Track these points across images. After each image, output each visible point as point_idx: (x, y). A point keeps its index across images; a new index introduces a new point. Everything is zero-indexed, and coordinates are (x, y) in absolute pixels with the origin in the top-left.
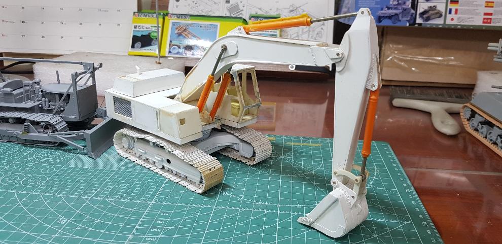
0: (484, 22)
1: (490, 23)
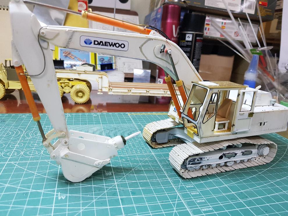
0: (221, 36)
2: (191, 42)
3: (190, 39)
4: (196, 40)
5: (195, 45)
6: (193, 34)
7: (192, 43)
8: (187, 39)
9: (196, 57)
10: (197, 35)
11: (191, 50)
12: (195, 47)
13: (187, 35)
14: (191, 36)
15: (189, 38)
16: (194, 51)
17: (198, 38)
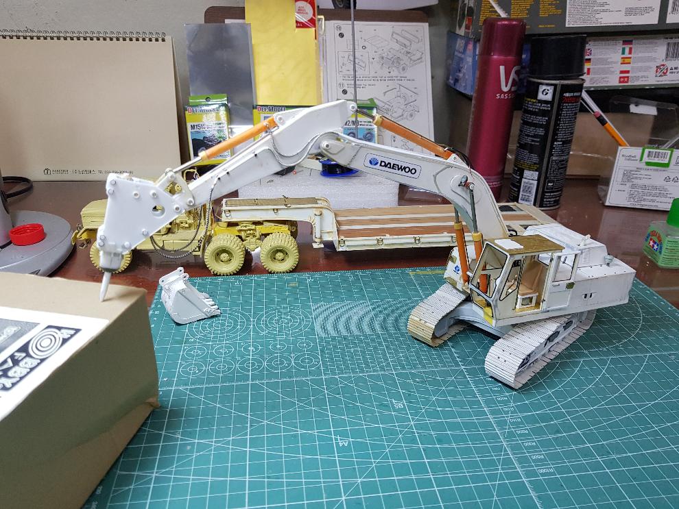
0: (620, 82)
1: (627, 82)
2: (551, 103)
3: (549, 97)
4: (562, 99)
5: (559, 109)
6: (555, 85)
7: (552, 107)
8: (541, 96)
9: (560, 136)
10: (566, 88)
11: (548, 122)
12: (558, 114)
13: (542, 88)
14: (551, 89)
15: (547, 94)
16: (556, 124)
17: (567, 95)
